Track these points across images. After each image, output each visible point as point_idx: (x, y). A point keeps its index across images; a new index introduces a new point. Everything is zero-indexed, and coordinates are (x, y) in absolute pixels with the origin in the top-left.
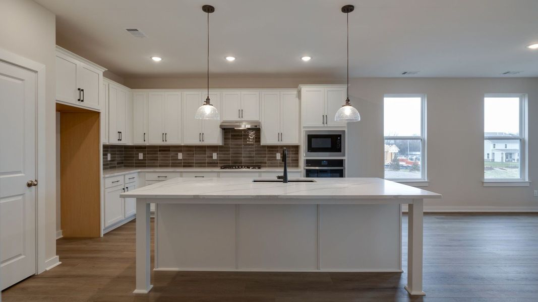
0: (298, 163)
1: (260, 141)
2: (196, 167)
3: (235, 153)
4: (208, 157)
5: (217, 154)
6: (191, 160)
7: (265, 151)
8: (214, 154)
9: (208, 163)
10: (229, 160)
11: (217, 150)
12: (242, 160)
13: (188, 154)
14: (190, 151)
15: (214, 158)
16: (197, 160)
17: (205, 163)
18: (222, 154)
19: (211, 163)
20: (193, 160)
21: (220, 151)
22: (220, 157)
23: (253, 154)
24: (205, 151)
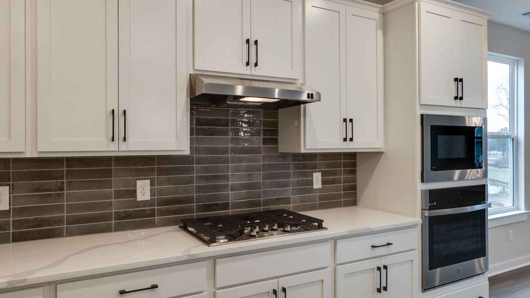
0: (355, 195)
1: (275, 141)
2: (70, 234)
3: (207, 178)
4: (118, 195)
5: (152, 184)
6: (50, 209)
7: (287, 167)
8: (139, 183)
9: (119, 216)
10: (189, 200)
11: (152, 170)
12: (228, 195)
13: (38, 190)
14: (48, 176)
15: (140, 198)
16: (79, 208)
17: (107, 217)
18: (169, 182)
19: (127, 216)
20: (60, 208)
21: (161, 172)
22: (160, 192)
23: (258, 178)
24: (108, 174)
